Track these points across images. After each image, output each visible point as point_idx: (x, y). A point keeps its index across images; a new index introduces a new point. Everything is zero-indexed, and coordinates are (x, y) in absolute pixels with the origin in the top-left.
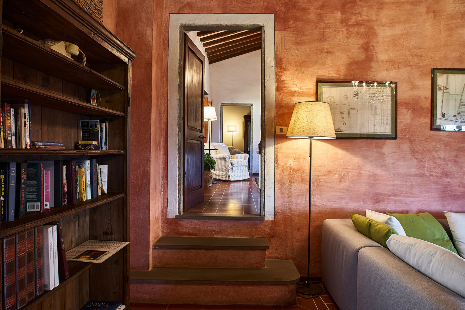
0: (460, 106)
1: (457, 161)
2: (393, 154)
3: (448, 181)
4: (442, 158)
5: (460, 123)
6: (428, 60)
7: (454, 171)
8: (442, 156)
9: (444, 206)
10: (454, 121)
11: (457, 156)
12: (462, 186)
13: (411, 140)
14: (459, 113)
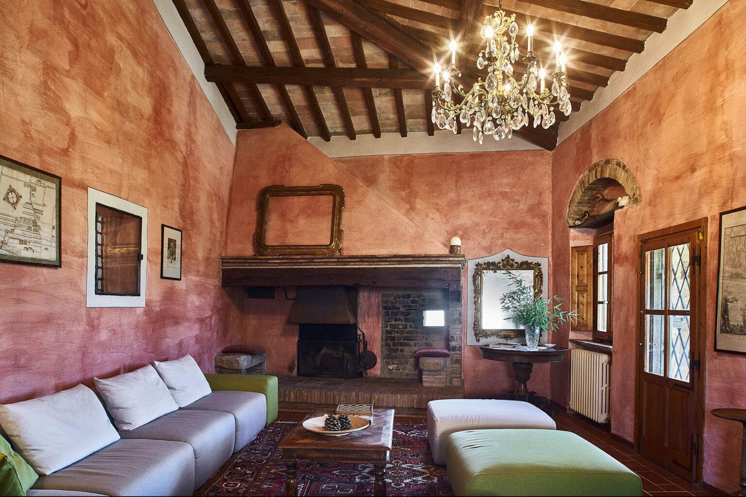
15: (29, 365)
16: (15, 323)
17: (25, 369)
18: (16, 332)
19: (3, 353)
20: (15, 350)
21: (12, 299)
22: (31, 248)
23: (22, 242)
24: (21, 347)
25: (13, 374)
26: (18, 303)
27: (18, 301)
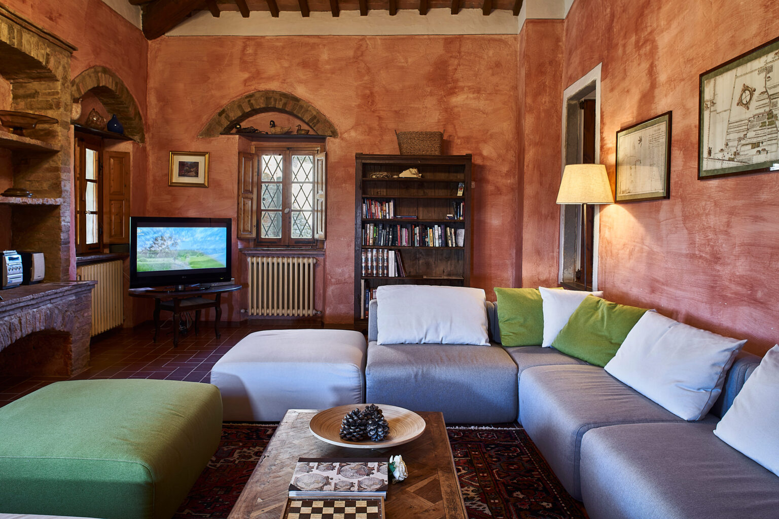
0: (729, 131)
1: (729, 233)
2: (667, 221)
3: (718, 269)
4: (712, 227)
5: (729, 162)
6: (699, 62)
7: (725, 251)
8: (712, 223)
9: (712, 314)
10: (721, 160)
11: (728, 224)
12: (734, 281)
13: (683, 199)
14: (727, 145)
15: (768, 303)
16: (752, 246)
17: (763, 306)
18: (753, 256)
19: (739, 278)
20: (751, 278)
21: (750, 216)
22: (764, 150)
23: (755, 145)
24: (758, 276)
25: (749, 306)
26: (756, 221)
27: (757, 219)
